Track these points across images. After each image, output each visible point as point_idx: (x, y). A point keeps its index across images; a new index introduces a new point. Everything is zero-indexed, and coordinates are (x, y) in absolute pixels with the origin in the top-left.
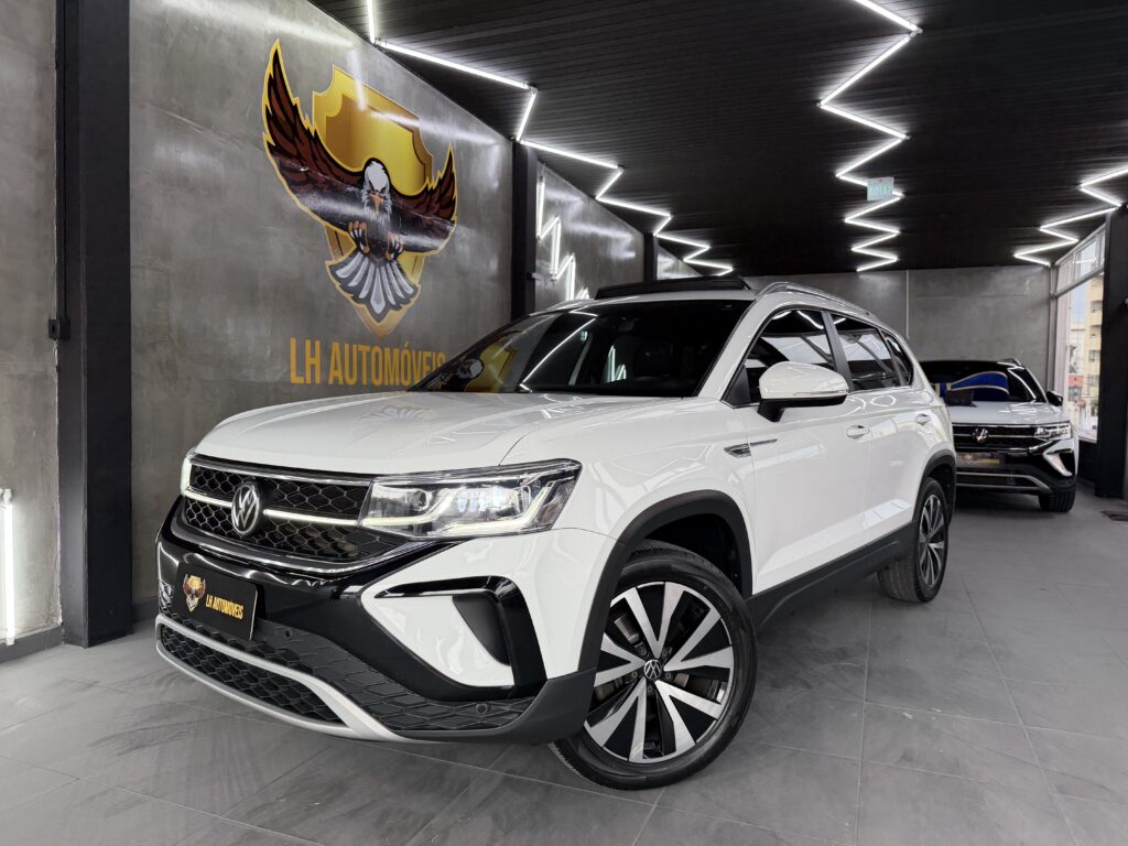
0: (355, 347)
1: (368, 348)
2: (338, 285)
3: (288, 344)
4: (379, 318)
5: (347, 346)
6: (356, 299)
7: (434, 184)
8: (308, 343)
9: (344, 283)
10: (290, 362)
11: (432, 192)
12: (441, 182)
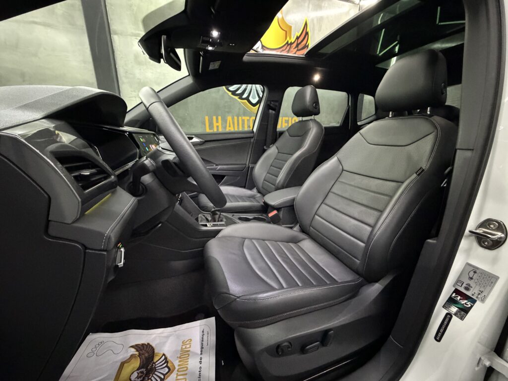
0: (240, 118)
1: (248, 118)
2: (230, 93)
3: (205, 119)
4: (254, 105)
5: (236, 118)
6: (241, 98)
7: (293, 40)
8: (214, 118)
9: (234, 93)
10: (205, 125)
11: (291, 44)
12: (298, 38)
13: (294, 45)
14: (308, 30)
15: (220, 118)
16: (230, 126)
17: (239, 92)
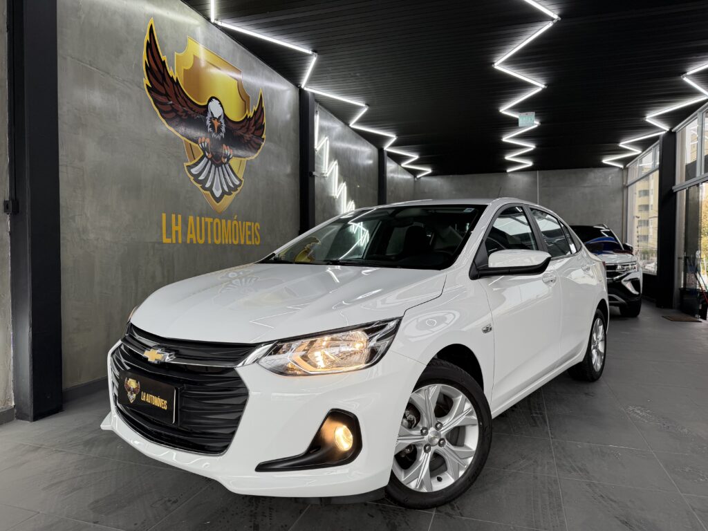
0: (203, 218)
1: (209, 220)
2: (192, 178)
3: (161, 217)
4: (218, 200)
5: (198, 218)
6: (204, 188)
7: (251, 114)
8: (173, 216)
9: (196, 177)
10: (161, 229)
11: (250, 119)
12: (255, 113)
13: (253, 122)
14: (263, 105)
15: (180, 216)
16: (191, 233)
17: (201, 178)
